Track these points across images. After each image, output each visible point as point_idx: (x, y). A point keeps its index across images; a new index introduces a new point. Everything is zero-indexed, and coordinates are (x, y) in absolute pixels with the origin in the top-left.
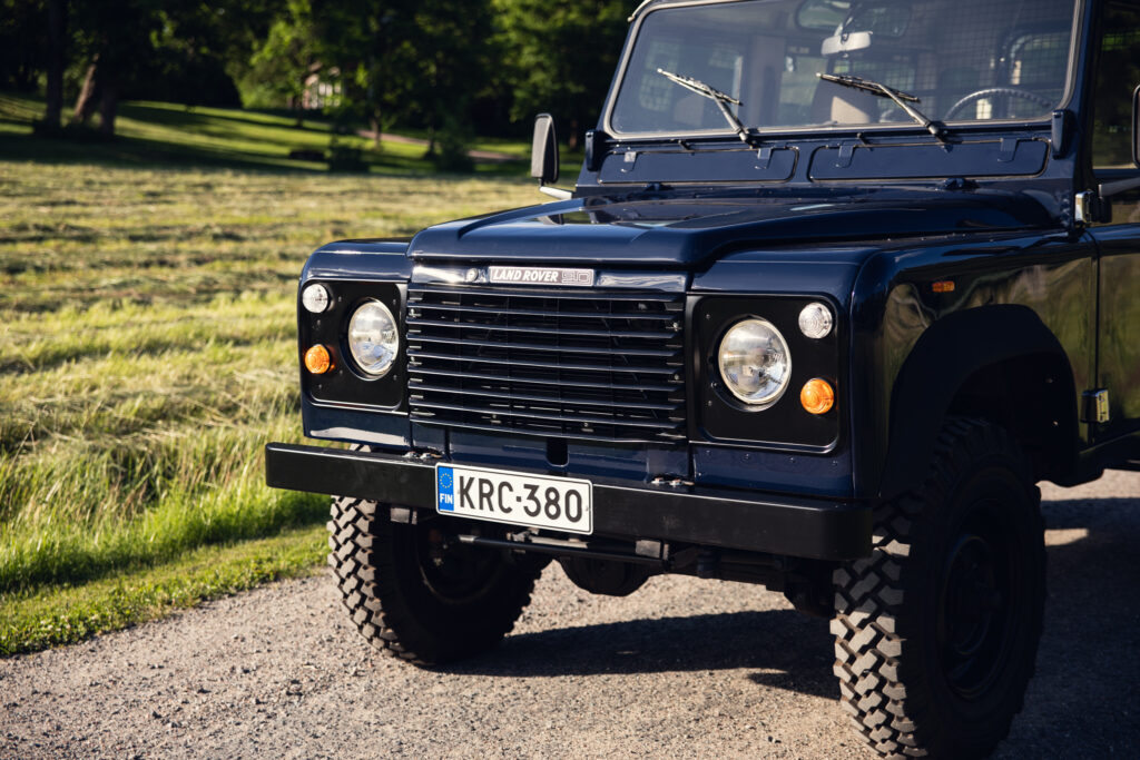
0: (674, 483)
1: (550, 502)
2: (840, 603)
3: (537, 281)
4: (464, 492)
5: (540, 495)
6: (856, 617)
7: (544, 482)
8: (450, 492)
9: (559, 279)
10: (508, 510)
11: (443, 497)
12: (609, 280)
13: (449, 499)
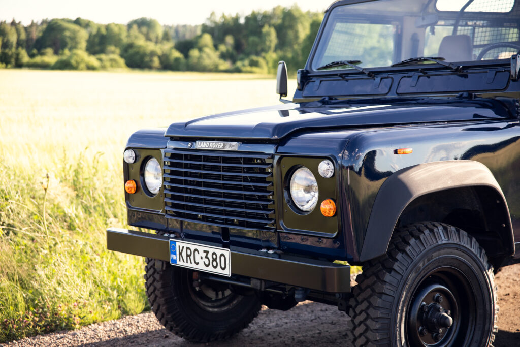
0: (271, 252)
1: (215, 260)
3: (215, 148)
4: (180, 254)
5: (210, 256)
7: (211, 250)
8: (175, 254)
9: (224, 147)
10: (197, 264)
11: (172, 256)
13: (175, 257)
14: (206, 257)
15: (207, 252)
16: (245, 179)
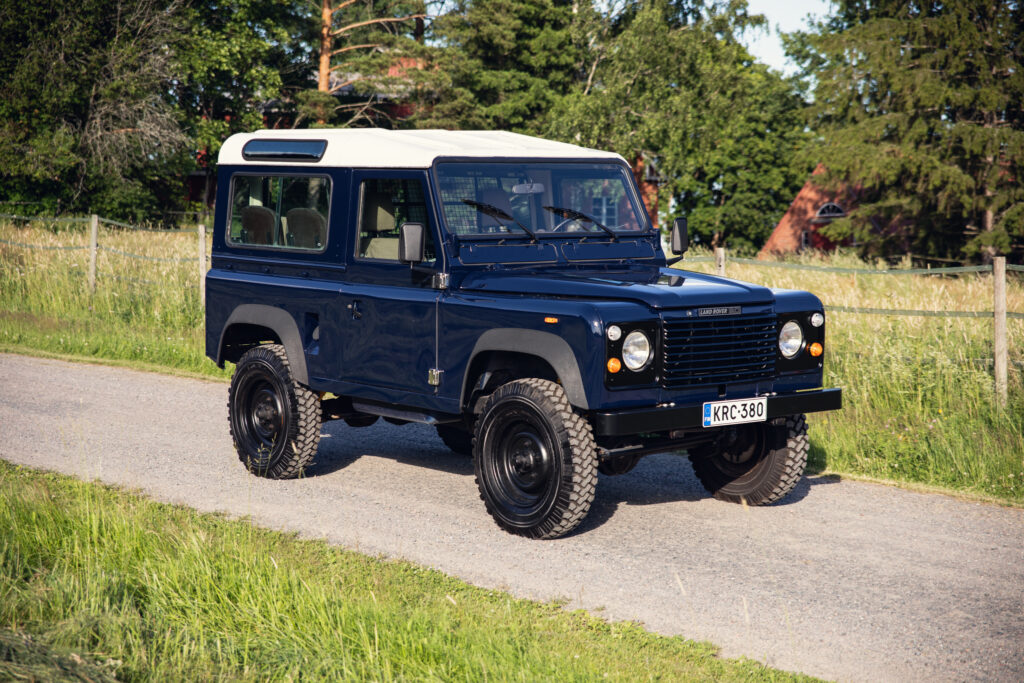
1: (752, 410)
2: (792, 433)
3: (719, 314)
4: (716, 414)
5: (748, 408)
6: (799, 438)
7: (749, 402)
8: (709, 415)
9: (728, 312)
10: (734, 418)
11: (705, 419)
12: (747, 310)
13: (708, 419)
14: (744, 409)
15: (745, 405)
16: (736, 339)
